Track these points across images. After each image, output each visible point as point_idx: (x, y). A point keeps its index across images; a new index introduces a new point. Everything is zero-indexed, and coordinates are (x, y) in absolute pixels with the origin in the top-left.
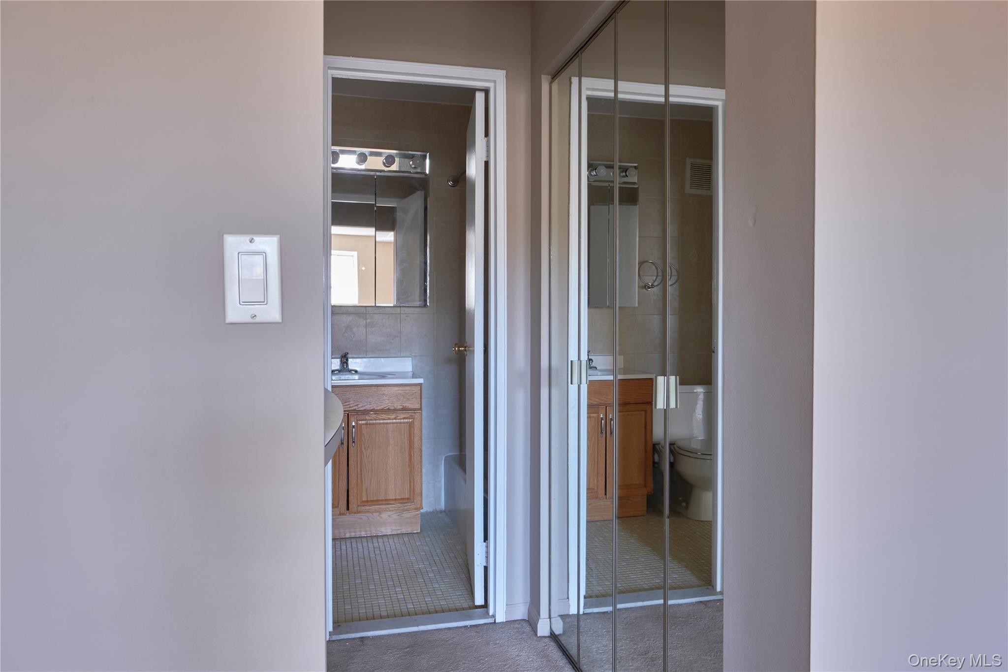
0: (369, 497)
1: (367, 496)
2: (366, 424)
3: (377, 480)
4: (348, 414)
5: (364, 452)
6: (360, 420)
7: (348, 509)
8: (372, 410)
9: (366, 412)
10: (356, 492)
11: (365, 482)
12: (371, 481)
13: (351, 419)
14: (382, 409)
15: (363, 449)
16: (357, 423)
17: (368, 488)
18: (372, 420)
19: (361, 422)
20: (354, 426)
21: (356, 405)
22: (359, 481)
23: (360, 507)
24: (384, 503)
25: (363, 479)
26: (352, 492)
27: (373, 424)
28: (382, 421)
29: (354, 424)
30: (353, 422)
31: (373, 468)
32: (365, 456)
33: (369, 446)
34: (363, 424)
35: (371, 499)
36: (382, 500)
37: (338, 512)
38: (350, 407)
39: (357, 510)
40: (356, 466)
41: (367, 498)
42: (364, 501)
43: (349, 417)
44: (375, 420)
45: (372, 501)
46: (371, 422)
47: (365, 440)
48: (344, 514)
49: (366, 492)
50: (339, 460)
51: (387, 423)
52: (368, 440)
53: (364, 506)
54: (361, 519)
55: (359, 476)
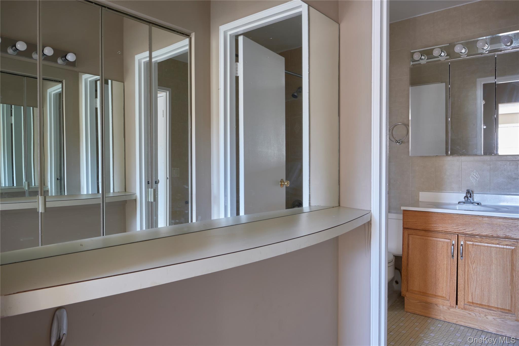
0: (474, 300)
1: (472, 299)
2: (473, 245)
3: (481, 288)
4: (458, 235)
5: (470, 265)
6: (467, 241)
7: (457, 304)
8: (477, 235)
9: (472, 236)
10: (463, 293)
11: (471, 288)
12: (476, 288)
13: (460, 239)
14: (486, 235)
15: (470, 263)
16: (465, 243)
17: (474, 293)
18: (476, 242)
19: (468, 242)
20: (462, 245)
21: (464, 229)
22: (466, 286)
23: (466, 306)
24: (487, 308)
25: (469, 285)
26: (460, 292)
27: (478, 245)
28: (486, 245)
29: (462, 243)
30: (462, 242)
31: (478, 279)
32: (471, 269)
33: (474, 262)
34: (470, 244)
35: (476, 302)
36: (485, 305)
37: (449, 305)
38: (459, 230)
39: (464, 307)
40: (464, 274)
42: (470, 302)
43: (459, 237)
44: (481, 242)
45: (477, 304)
46: (477, 243)
47: (471, 256)
48: (453, 307)
49: (472, 296)
50: (450, 267)
52: (474, 257)
53: (470, 305)
54: (470, 314)
55: (466, 282)
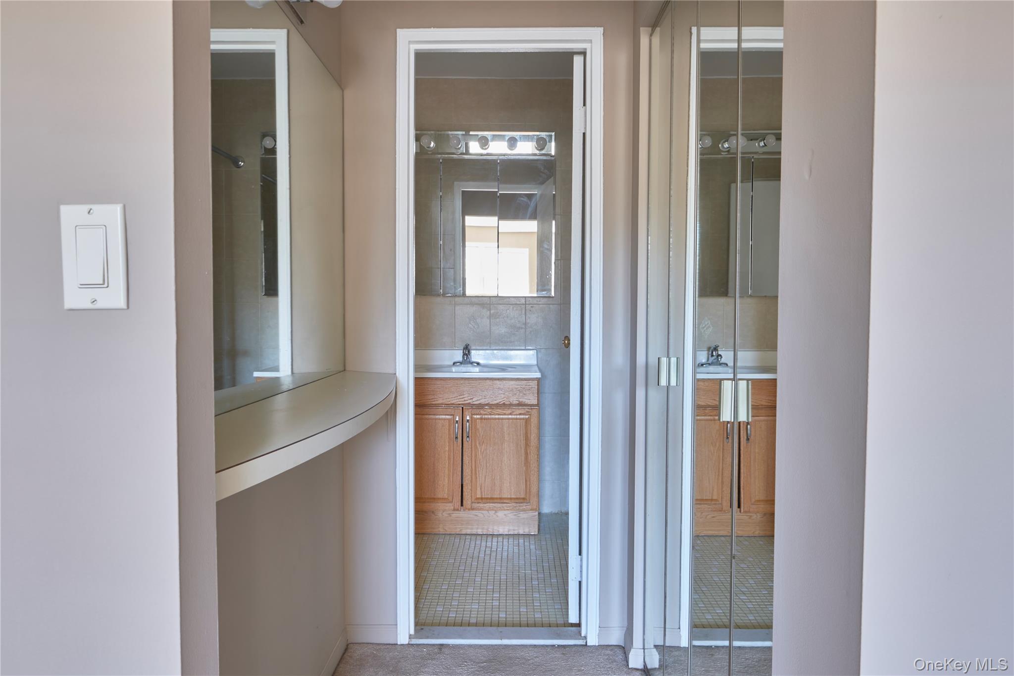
0: (483, 494)
1: (481, 493)
2: (481, 419)
3: (492, 477)
4: (463, 408)
5: (478, 447)
6: (474, 414)
7: (462, 505)
8: (487, 405)
9: (481, 406)
10: (470, 488)
11: (479, 479)
12: (485, 478)
13: (466, 413)
14: (497, 404)
15: (478, 445)
16: (471, 418)
17: (483, 485)
18: (485, 414)
19: (475, 416)
20: (468, 421)
21: (471, 399)
22: (473, 477)
23: (473, 504)
24: (499, 501)
25: (477, 476)
26: (466, 487)
27: (488, 419)
28: (497, 416)
29: (468, 418)
30: (468, 416)
31: (488, 465)
32: (480, 452)
33: (483, 442)
34: (478, 419)
35: (486, 497)
36: (497, 498)
37: (453, 508)
38: (465, 401)
39: (471, 507)
40: (470, 461)
41: (482, 495)
42: (478, 498)
43: (464, 411)
44: (490, 414)
45: (487, 499)
46: (486, 416)
47: (480, 435)
48: (458, 510)
49: (481, 489)
50: (454, 455)
51: (502, 419)
52: (483, 436)
53: (478, 503)
54: (476, 515)
55: (473, 472)
